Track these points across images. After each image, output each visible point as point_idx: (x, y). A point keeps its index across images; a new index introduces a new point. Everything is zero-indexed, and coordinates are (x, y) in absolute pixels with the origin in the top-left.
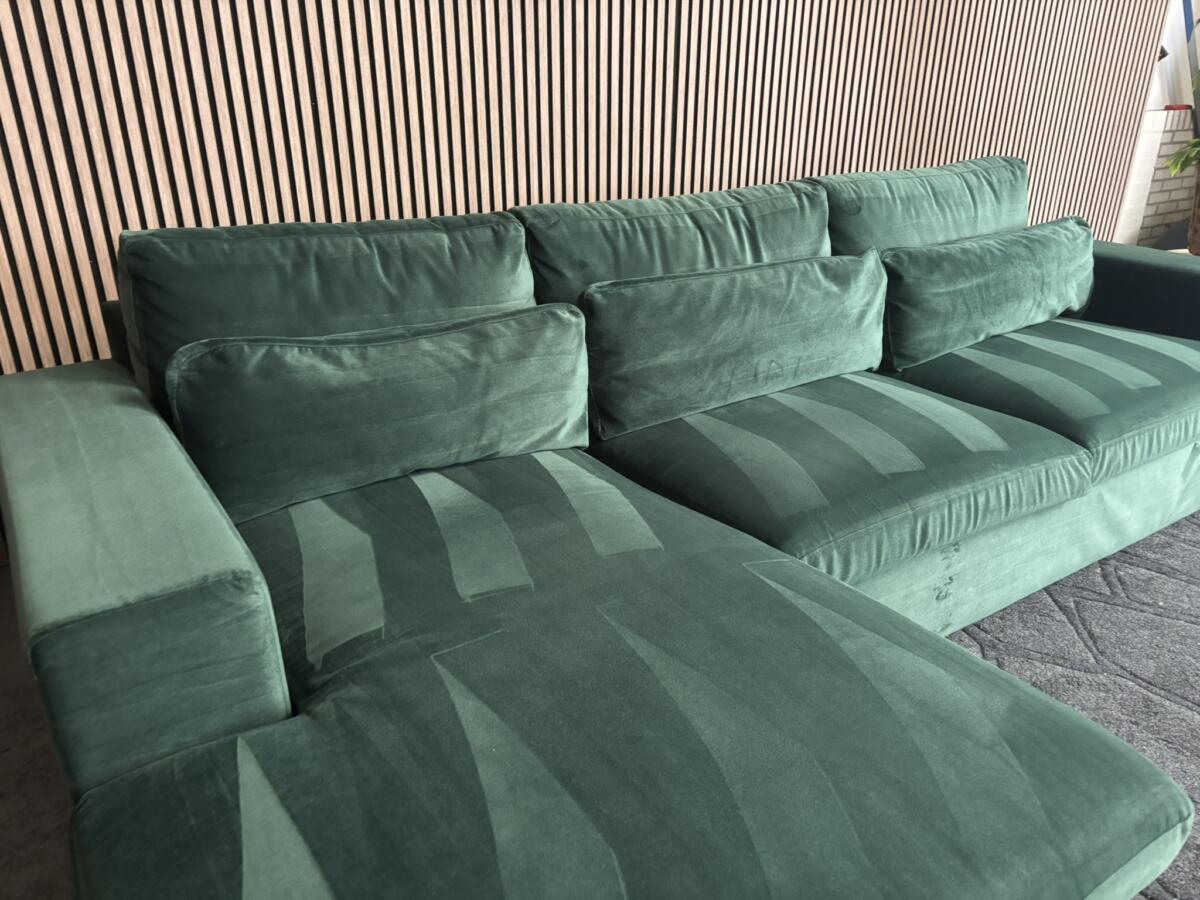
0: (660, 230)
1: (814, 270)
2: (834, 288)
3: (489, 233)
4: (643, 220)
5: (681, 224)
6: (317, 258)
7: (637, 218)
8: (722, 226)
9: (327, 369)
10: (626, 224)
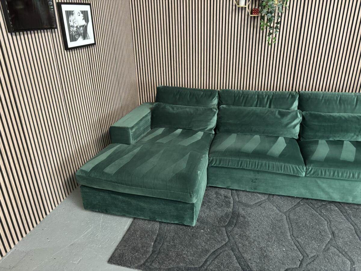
0: (247, 97)
1: (276, 112)
2: (279, 117)
3: (211, 93)
4: (245, 95)
5: (254, 97)
6: (180, 94)
7: (244, 94)
8: (263, 99)
9: (171, 109)
10: (241, 95)
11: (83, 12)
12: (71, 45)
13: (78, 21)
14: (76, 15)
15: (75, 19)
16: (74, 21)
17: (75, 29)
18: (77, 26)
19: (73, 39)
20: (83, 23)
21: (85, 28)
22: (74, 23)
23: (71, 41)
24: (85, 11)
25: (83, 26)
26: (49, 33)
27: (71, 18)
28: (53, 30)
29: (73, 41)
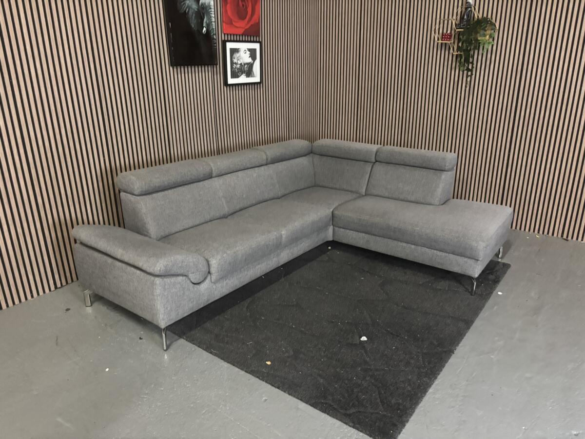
11: (249, 50)
12: (231, 81)
13: (242, 59)
14: (242, 53)
15: (240, 56)
16: (239, 58)
17: (238, 66)
18: (241, 64)
19: (235, 75)
20: (250, 60)
21: (251, 66)
22: (238, 60)
23: (232, 78)
24: (252, 49)
25: (248, 64)
26: (210, 68)
27: (236, 55)
28: (215, 66)
29: (234, 78)
